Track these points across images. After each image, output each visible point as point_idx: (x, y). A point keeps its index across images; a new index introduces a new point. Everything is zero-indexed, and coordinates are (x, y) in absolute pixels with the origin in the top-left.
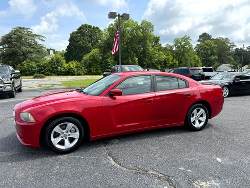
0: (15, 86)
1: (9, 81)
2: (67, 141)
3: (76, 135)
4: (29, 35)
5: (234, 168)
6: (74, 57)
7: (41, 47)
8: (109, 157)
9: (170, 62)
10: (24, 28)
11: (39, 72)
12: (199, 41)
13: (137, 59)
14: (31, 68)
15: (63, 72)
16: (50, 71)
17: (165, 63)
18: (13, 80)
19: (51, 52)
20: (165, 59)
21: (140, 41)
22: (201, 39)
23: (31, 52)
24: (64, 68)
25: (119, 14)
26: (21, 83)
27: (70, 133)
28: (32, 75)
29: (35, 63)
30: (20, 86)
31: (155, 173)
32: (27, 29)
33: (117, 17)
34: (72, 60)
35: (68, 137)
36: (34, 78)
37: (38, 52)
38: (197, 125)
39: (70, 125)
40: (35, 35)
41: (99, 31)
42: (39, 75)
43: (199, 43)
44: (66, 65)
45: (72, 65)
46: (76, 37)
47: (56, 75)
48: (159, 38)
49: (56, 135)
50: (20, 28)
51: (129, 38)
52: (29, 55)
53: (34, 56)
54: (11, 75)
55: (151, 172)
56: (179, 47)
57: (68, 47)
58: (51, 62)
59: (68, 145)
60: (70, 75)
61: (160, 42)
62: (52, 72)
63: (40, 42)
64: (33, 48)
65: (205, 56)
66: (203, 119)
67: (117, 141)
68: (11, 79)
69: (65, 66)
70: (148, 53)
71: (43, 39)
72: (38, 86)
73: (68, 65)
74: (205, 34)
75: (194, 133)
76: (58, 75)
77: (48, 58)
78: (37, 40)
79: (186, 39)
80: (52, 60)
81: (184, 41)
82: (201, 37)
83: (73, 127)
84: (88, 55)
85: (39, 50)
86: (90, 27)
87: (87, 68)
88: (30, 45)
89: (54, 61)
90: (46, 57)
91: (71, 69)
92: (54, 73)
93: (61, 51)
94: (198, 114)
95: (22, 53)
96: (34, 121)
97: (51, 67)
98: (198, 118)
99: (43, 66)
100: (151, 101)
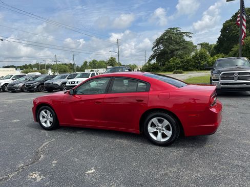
4: (177, 34)
10: (174, 29)
14: (176, 64)
19: (199, 47)
23: (177, 50)
24: (208, 62)
29: (179, 59)
32: (176, 28)
36: (174, 74)
37: (184, 48)
40: (183, 33)
42: (178, 70)
46: (230, 26)
47: (198, 70)
50: (171, 28)
52: (176, 52)
53: (180, 52)
58: (195, 57)
62: (195, 67)
64: (180, 45)
69: (209, 60)
71: (191, 35)
73: (212, 59)
76: (201, 70)
78: (185, 37)
80: (196, 55)
88: (177, 43)
89: (198, 56)
92: (197, 68)
95: (169, 52)
97: (195, 62)
99: (186, 62)
100: (100, 102)
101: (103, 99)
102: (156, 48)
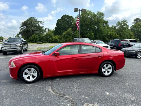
0: (23, 48)
1: (20, 46)
2: (31, 77)
3: (36, 75)
4: (35, 21)
5: (113, 99)
6: (59, 33)
7: (42, 27)
8: (50, 87)
9: (114, 36)
10: (33, 18)
11: (40, 41)
12: (134, 23)
13: (93, 33)
14: (36, 38)
15: (52, 41)
16: (46, 40)
17: (111, 36)
18: (22, 45)
19: (47, 30)
20: (111, 34)
21: (96, 24)
22: (135, 22)
23: (36, 30)
25: (80, 9)
26: (27, 47)
27: (33, 73)
28: (36, 42)
29: (38, 36)
30: (27, 48)
31: (68, 97)
32: (35, 18)
33: (79, 11)
34: (57, 35)
35: (32, 75)
36: (37, 44)
37: (40, 30)
38: (106, 74)
39: (33, 69)
40: (39, 21)
41: (73, 18)
42: (39, 42)
43: (133, 24)
44: (54, 38)
45: (57, 37)
46: (60, 22)
48: (108, 21)
49: (26, 74)
50: (31, 17)
51: (89, 22)
52: (35, 32)
53: (38, 32)
54: (22, 42)
55: (67, 96)
56: (120, 27)
57: (56, 27)
59: (32, 79)
60: (56, 43)
61: (108, 24)
63: (41, 25)
64: (37, 28)
65: (137, 32)
66: (111, 71)
67: (59, 79)
68: (21, 45)
70: (101, 30)
71: (43, 23)
72: (37, 48)
74: (138, 18)
75: (104, 78)
77: (45, 33)
78: (40, 24)
79: (124, 22)
81: (123, 23)
82: (135, 20)
83: (34, 70)
84: (66, 32)
85: (41, 29)
86: (68, 16)
87: (65, 39)
88: (36, 26)
89: (48, 35)
90: (44, 33)
91: (56, 39)
93: (52, 30)
94: (107, 67)
95: (32, 31)
96: (15, 66)
97: (46, 38)
98: (107, 70)
99: (42, 38)
100: (77, 59)
101: (80, 57)
102: (22, 28)
